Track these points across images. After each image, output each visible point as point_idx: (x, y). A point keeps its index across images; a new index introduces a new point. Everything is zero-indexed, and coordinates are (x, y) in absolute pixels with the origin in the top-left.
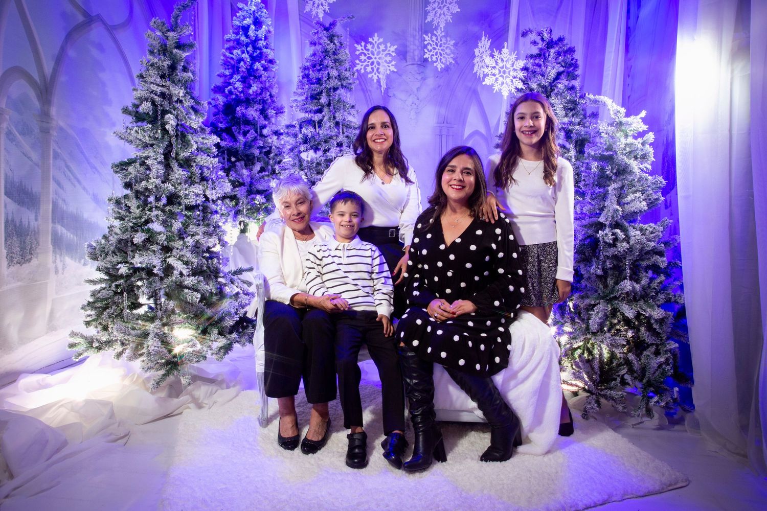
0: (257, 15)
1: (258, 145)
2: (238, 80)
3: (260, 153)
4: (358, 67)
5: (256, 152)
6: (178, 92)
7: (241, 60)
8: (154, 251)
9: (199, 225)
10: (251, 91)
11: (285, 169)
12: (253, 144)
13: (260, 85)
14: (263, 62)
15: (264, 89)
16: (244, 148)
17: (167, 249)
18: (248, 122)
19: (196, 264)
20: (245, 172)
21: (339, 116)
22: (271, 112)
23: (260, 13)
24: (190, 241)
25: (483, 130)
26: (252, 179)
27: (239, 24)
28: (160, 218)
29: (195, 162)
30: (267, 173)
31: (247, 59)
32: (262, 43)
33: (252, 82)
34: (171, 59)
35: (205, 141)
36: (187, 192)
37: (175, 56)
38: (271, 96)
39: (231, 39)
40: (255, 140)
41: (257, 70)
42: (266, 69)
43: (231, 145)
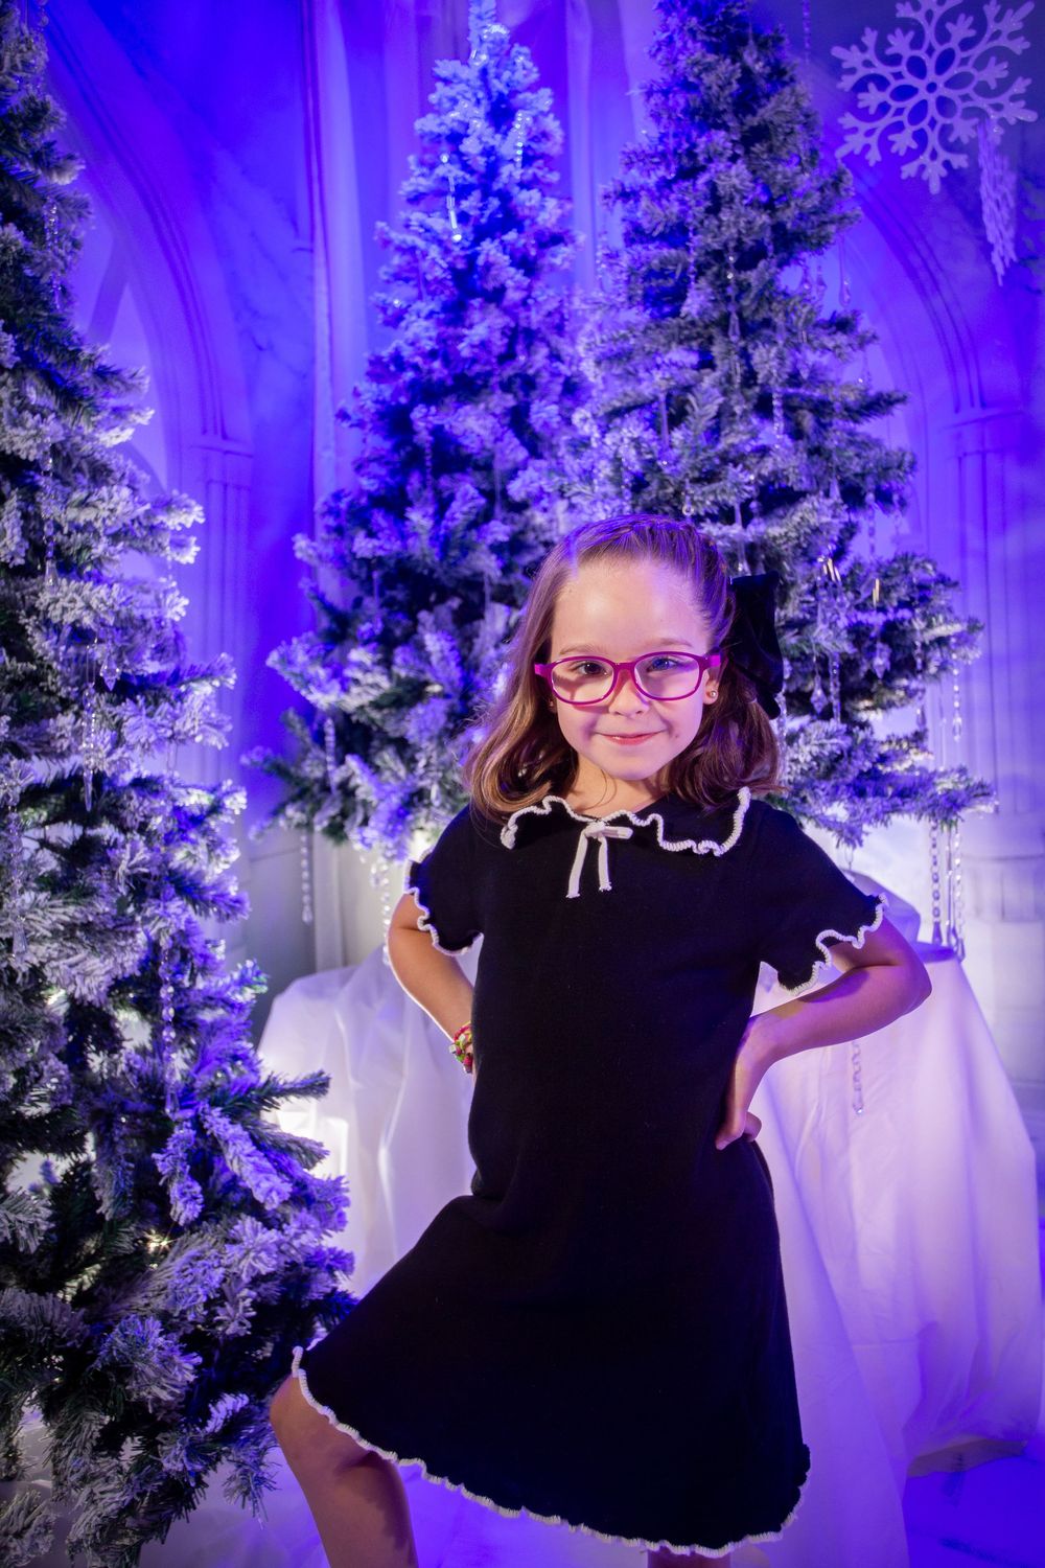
0: (498, 85)
1: (490, 539)
3: (506, 569)
4: (854, 143)
5: (489, 566)
10: (467, 348)
12: (473, 534)
13: (504, 321)
14: (513, 237)
15: (520, 337)
16: (443, 554)
18: (449, 456)
21: (766, 359)
22: (544, 412)
23: (506, 75)
27: (436, 130)
29: (32, 611)
31: (450, 234)
32: (511, 174)
33: (473, 315)
39: (422, 189)
40: (480, 521)
41: (488, 266)
42: (527, 264)
43: (396, 546)
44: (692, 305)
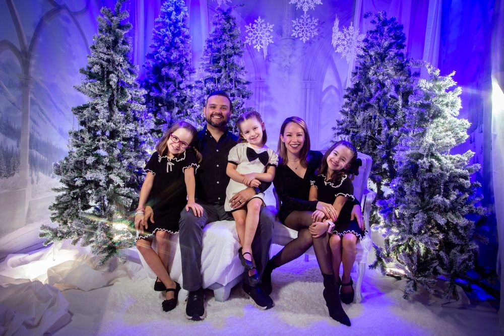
0: (177, 4)
1: (176, 95)
2: (163, 50)
3: (178, 101)
5: (175, 100)
6: (119, 59)
7: (166, 35)
8: (100, 170)
9: (132, 151)
10: (172, 58)
11: (194, 112)
12: (173, 94)
13: (178, 54)
14: (181, 37)
15: (181, 56)
16: (167, 97)
17: (109, 169)
18: (168, 78)
19: (129, 179)
20: (167, 114)
21: (232, 75)
22: (186, 72)
23: (179, 3)
24: (125, 163)
25: (336, 85)
26: (172, 118)
27: (165, 11)
28: (105, 147)
29: (130, 107)
30: (182, 115)
31: (170, 35)
32: (180, 24)
33: (173, 51)
34: (114, 36)
35: (137, 93)
36: (124, 129)
37: (117, 33)
38: (186, 61)
39: (159, 21)
40: (174, 91)
41: (177, 43)
42: (183, 42)
43: (158, 95)
44: (221, 63)
